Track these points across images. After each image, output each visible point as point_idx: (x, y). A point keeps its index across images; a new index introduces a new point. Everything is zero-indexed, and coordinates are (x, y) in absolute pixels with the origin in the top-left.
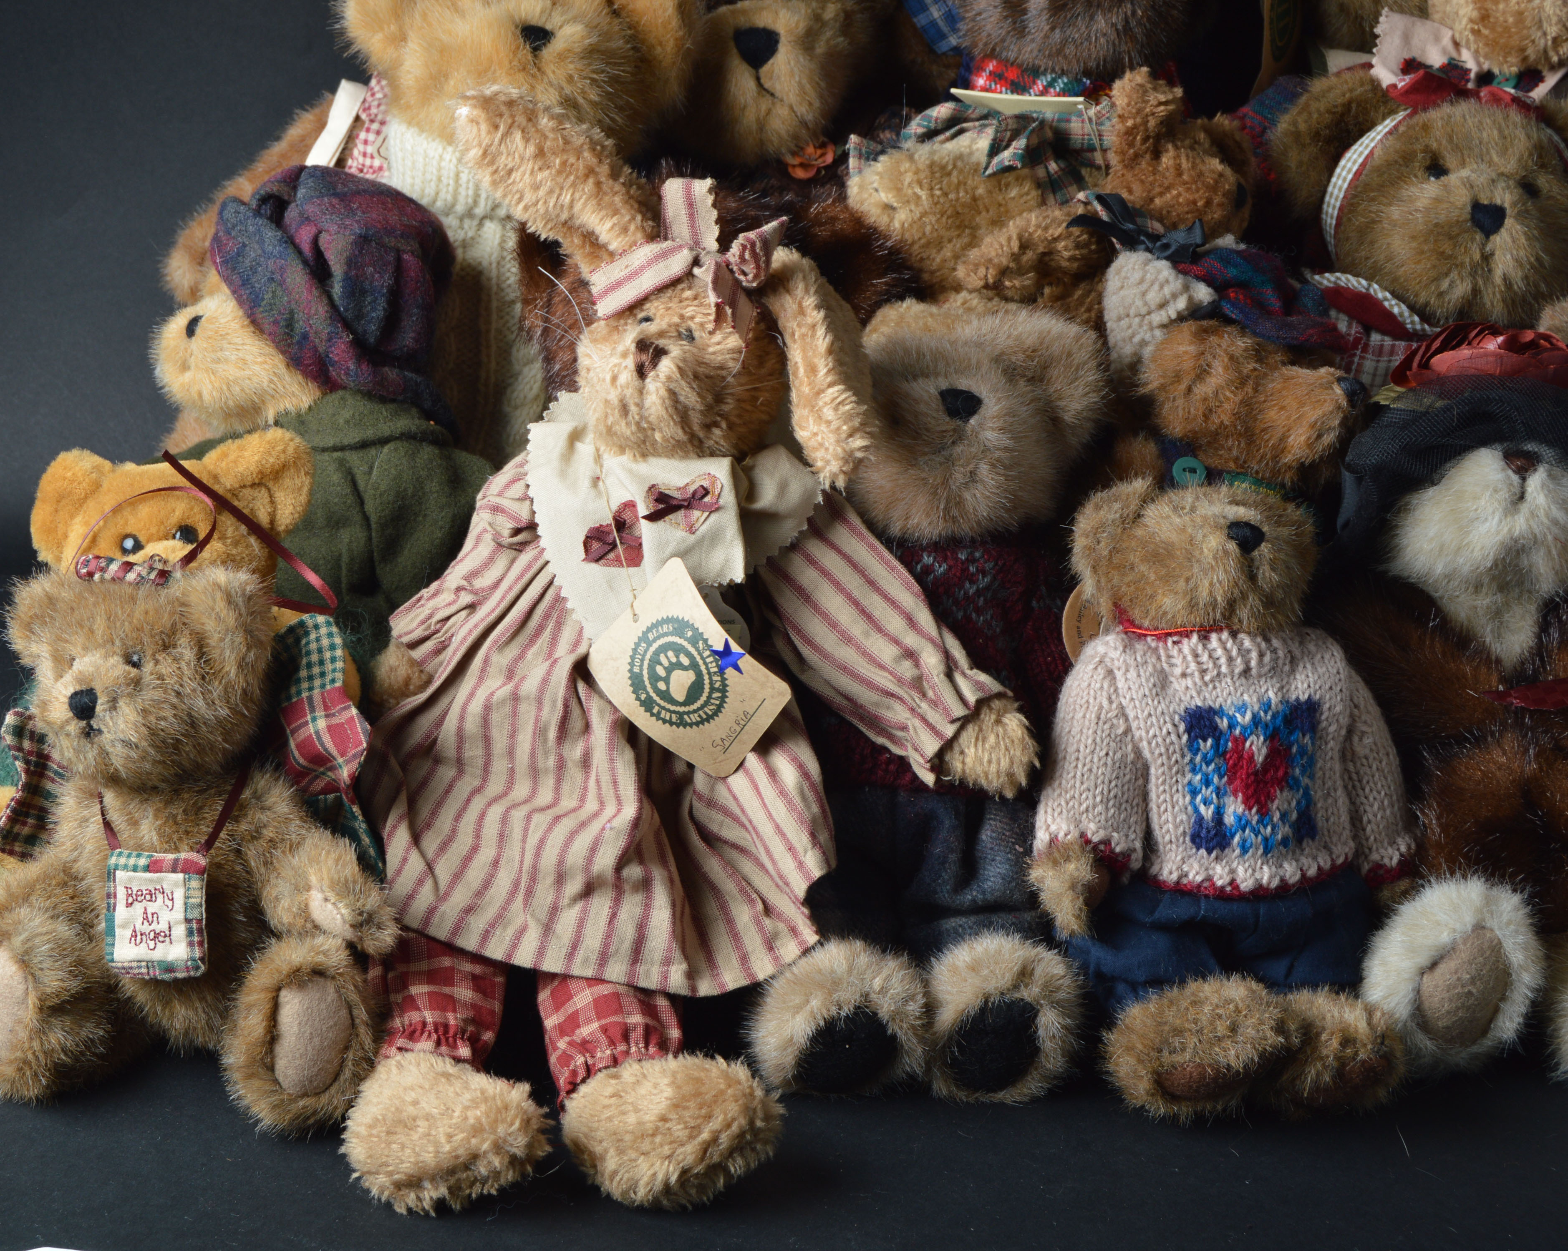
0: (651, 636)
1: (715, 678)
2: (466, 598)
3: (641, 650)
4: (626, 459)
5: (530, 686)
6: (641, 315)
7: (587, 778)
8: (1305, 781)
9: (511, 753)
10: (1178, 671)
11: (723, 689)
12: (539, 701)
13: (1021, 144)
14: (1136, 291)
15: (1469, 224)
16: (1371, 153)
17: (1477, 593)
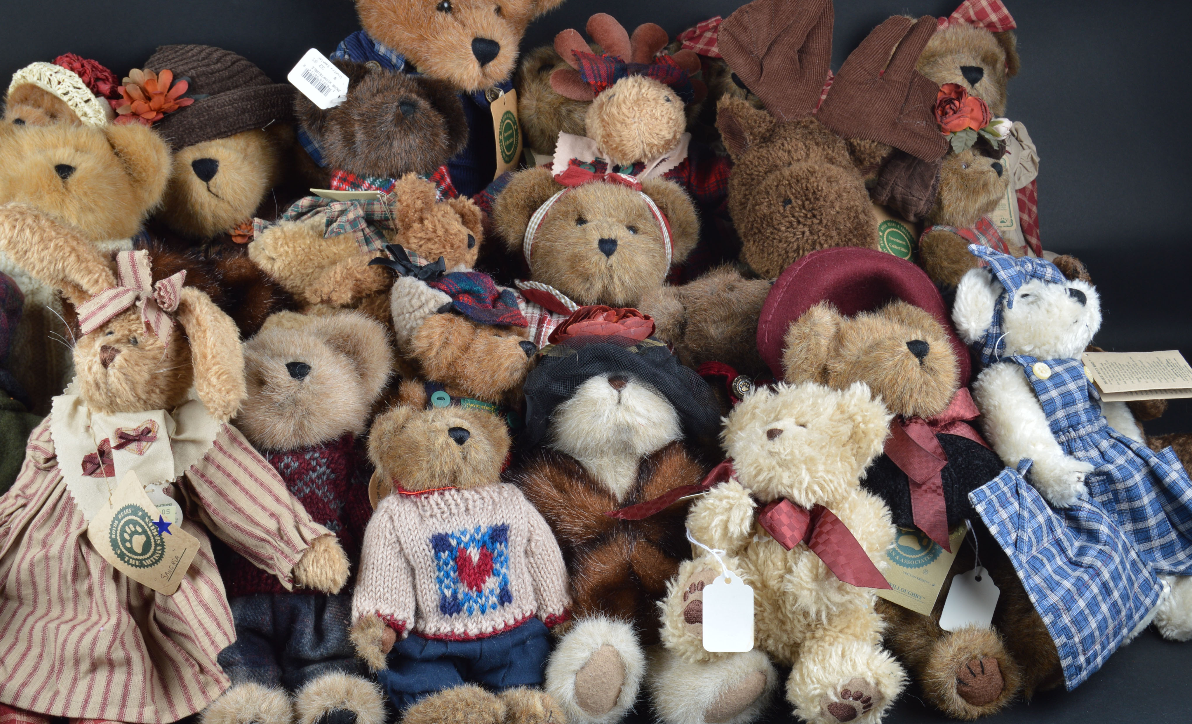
0: (120, 517)
1: (157, 538)
2: (21, 501)
3: (115, 525)
4: (103, 414)
5: (54, 551)
6: (108, 331)
7: (92, 602)
8: (504, 570)
9: (48, 590)
10: (428, 514)
11: (162, 544)
12: (60, 559)
13: (343, 219)
14: (406, 299)
15: (598, 250)
16: (547, 213)
17: (602, 457)
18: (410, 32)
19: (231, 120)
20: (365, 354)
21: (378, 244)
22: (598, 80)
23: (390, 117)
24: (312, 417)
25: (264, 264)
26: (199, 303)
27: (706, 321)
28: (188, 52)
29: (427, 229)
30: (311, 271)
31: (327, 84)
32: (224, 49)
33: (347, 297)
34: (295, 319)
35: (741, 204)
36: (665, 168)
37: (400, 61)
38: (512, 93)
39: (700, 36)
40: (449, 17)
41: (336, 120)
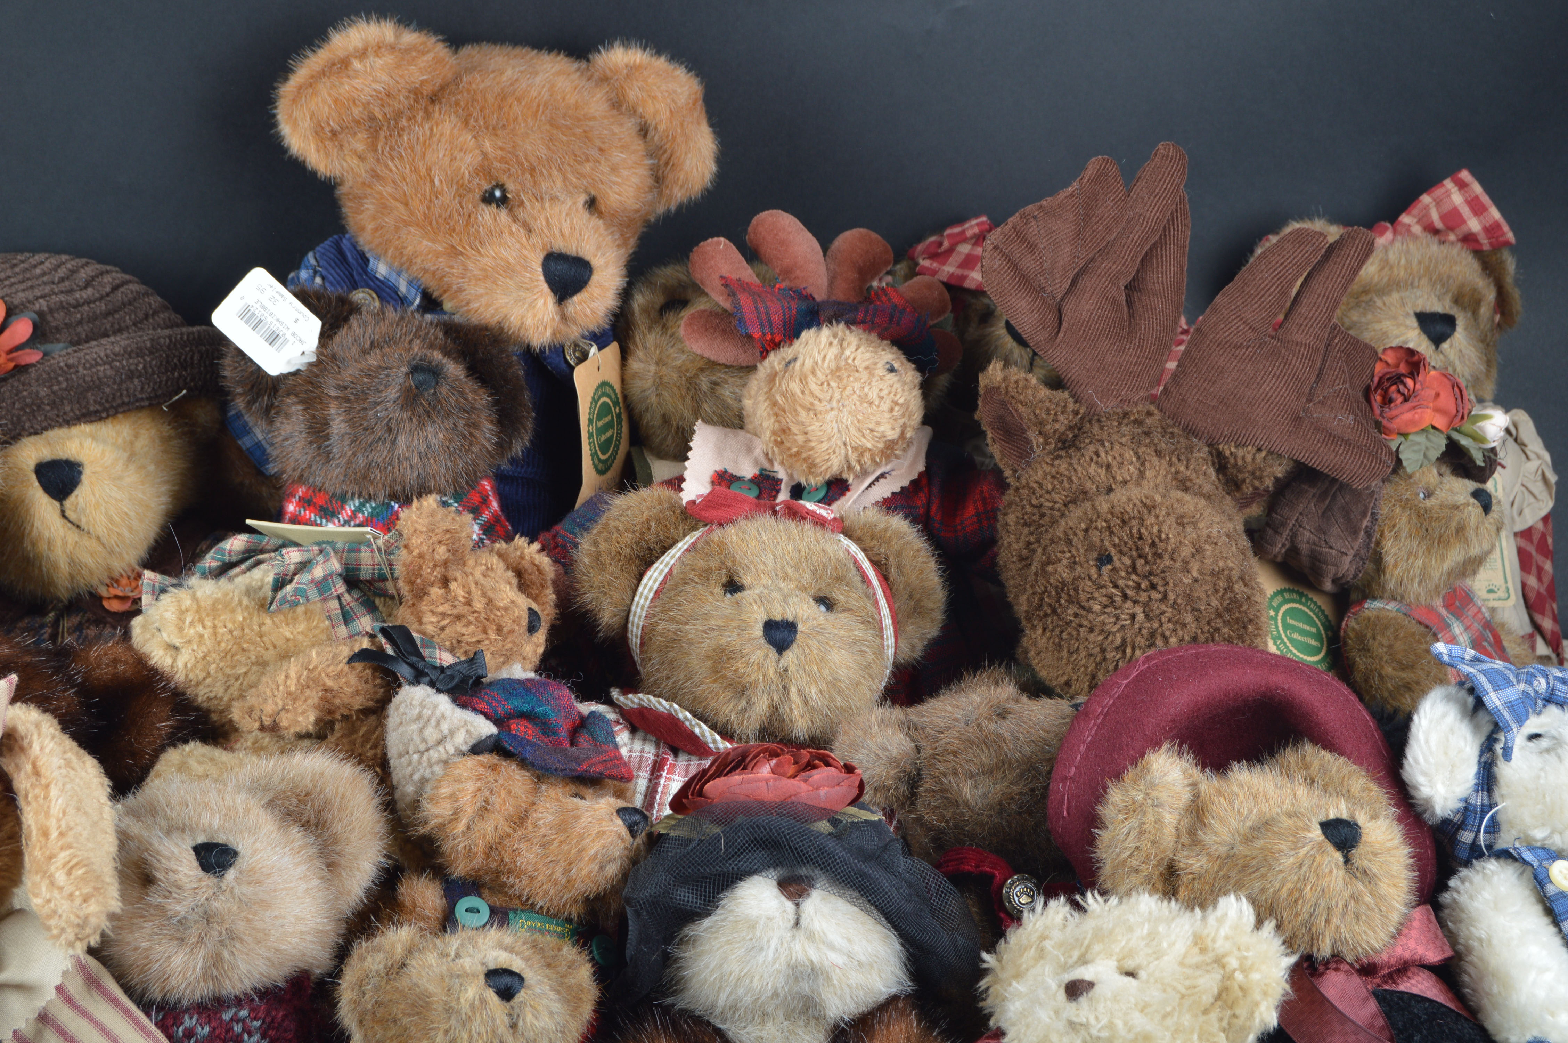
13: (303, 578)
14: (414, 727)
15: (763, 641)
16: (670, 572)
17: (763, 1022)
18: (434, 241)
19: (107, 390)
20: (337, 827)
21: (366, 623)
22: (767, 330)
23: (393, 393)
24: (238, 945)
25: (159, 657)
26: (39, 735)
27: (955, 773)
28: (35, 266)
29: (455, 598)
30: (244, 670)
31: (281, 330)
32: (100, 262)
33: (307, 720)
34: (212, 759)
35: (1022, 559)
36: (884, 490)
37: (413, 291)
38: (613, 348)
39: (951, 251)
40: (503, 215)
41: (296, 396)
